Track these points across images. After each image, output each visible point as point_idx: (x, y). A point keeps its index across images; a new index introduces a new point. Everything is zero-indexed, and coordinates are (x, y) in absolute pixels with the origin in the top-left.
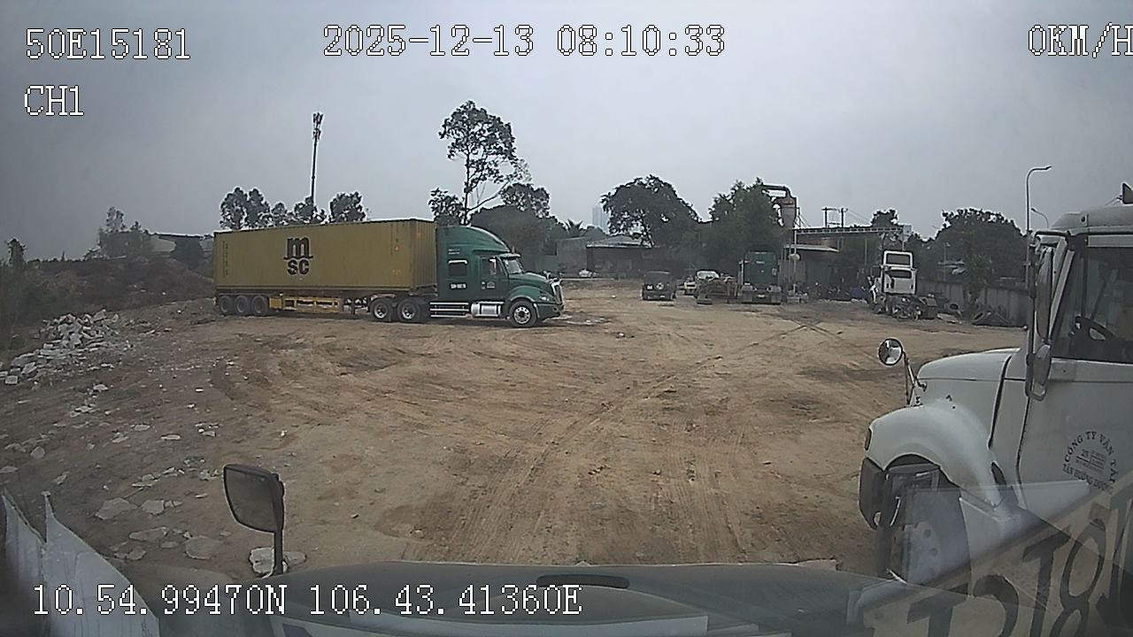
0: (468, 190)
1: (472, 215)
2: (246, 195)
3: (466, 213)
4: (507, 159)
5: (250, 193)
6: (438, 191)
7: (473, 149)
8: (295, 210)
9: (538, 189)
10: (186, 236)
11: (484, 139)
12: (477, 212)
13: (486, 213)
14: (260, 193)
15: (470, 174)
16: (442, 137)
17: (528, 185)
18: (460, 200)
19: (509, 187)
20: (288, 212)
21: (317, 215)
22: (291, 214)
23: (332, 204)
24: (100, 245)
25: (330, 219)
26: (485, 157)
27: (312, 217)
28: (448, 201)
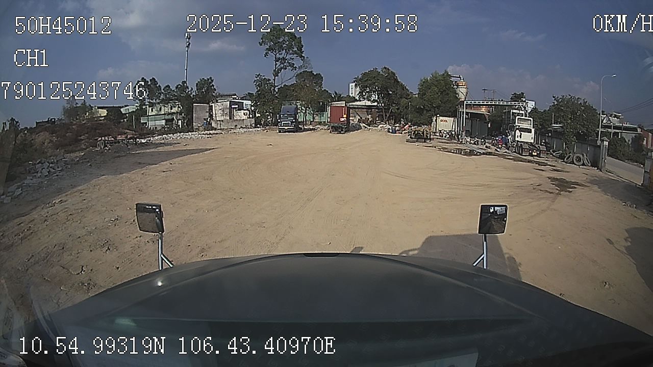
0: (276, 75)
1: (278, 89)
2: (148, 82)
3: (275, 88)
4: (299, 57)
5: (151, 80)
6: (259, 75)
7: (280, 51)
8: (177, 88)
9: (317, 74)
10: (113, 107)
11: (285, 45)
12: (281, 87)
13: (287, 87)
14: (156, 80)
15: (277, 66)
16: (261, 45)
17: (312, 71)
18: (272, 81)
19: (301, 73)
20: (173, 89)
21: (189, 91)
22: (174, 90)
23: (197, 84)
24: (64, 115)
25: (196, 93)
26: (286, 56)
27: (186, 92)
28: (266, 80)
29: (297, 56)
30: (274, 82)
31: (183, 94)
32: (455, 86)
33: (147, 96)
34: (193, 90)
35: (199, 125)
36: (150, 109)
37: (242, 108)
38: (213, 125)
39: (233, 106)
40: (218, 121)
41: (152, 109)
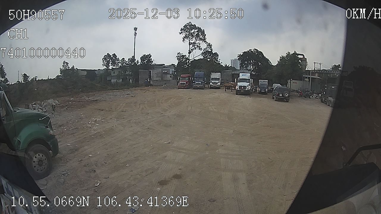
0: (190, 53)
3: (189, 61)
6: (179, 53)
7: (191, 38)
8: (129, 59)
10: (90, 70)
11: (195, 35)
12: (193, 61)
13: (196, 61)
14: (116, 55)
15: (190, 47)
17: (211, 51)
19: (204, 52)
20: (126, 61)
21: (136, 62)
23: (141, 58)
24: (61, 73)
26: (195, 41)
27: (134, 62)
28: (183, 56)
29: (202, 42)
30: (188, 57)
31: (132, 63)
32: (300, 61)
33: (111, 64)
34: (139, 61)
35: (143, 83)
36: (113, 72)
37: (169, 73)
38: (151, 83)
39: (164, 72)
40: (154, 80)
41: (114, 72)
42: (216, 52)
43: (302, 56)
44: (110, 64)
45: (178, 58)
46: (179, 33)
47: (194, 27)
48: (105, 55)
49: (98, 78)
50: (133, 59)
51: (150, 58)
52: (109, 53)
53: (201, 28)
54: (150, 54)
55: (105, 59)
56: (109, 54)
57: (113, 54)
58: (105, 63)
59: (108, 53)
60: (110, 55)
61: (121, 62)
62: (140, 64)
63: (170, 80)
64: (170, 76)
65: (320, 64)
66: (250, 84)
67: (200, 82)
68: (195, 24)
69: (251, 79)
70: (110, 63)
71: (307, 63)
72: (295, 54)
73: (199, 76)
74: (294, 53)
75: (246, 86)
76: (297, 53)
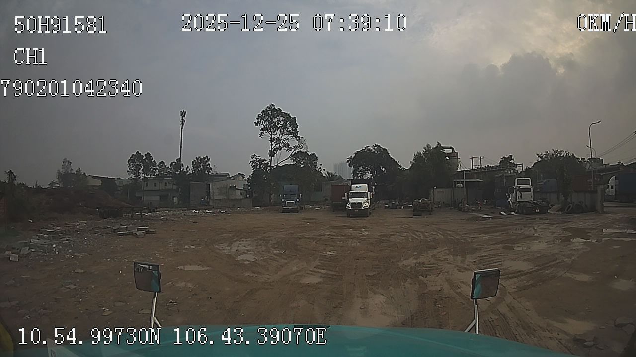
4: (294, 138)
5: (145, 155)
6: (255, 155)
8: (171, 166)
10: (107, 178)
11: (281, 126)
14: (151, 155)
15: (273, 146)
16: (257, 125)
17: (306, 152)
18: (268, 161)
20: (168, 166)
21: (184, 169)
23: (193, 162)
24: (58, 179)
26: (281, 136)
27: (180, 170)
28: (261, 161)
29: (292, 137)
30: (270, 163)
31: (178, 171)
32: (448, 158)
33: (142, 170)
34: (189, 168)
36: (145, 184)
38: (210, 204)
39: (230, 186)
40: (215, 199)
41: (147, 184)
42: (312, 153)
43: (451, 150)
44: (140, 171)
45: (254, 164)
46: (255, 123)
47: (279, 112)
48: (133, 155)
49: (119, 192)
50: (178, 164)
51: (207, 163)
52: (140, 152)
53: (290, 115)
54: (207, 157)
55: (133, 161)
56: (140, 154)
57: (146, 153)
58: (133, 168)
59: (138, 152)
60: (142, 154)
61: (158, 168)
62: (191, 172)
63: (241, 199)
64: (241, 194)
65: (481, 159)
66: (367, 200)
67: (294, 202)
68: (280, 108)
69: (369, 193)
70: (140, 169)
71: (459, 160)
72: (439, 147)
73: (290, 191)
74: (437, 147)
75: (361, 203)
76: (442, 146)
